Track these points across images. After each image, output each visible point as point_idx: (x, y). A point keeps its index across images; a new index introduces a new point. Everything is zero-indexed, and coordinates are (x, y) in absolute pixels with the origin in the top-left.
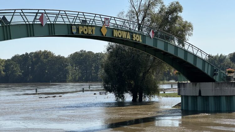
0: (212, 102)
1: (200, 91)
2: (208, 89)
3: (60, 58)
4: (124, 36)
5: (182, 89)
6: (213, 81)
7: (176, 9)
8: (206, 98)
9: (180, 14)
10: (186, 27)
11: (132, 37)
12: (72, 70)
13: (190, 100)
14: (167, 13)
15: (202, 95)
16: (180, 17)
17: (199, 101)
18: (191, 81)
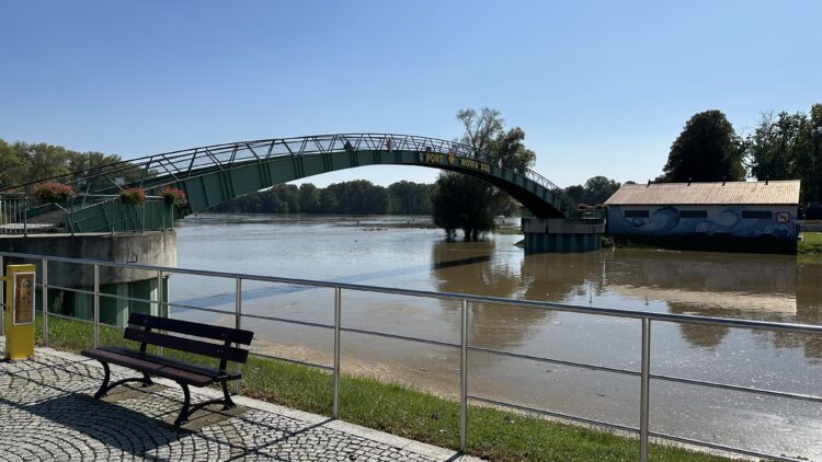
0: (559, 241)
1: (547, 228)
2: (556, 226)
3: (379, 189)
4: (472, 166)
5: (527, 225)
6: (562, 217)
7: (517, 135)
8: (554, 236)
9: (521, 142)
10: (529, 156)
11: (480, 166)
12: (391, 202)
13: (535, 237)
14: (506, 140)
15: (550, 232)
16: (522, 145)
17: (546, 239)
18: (538, 217)
